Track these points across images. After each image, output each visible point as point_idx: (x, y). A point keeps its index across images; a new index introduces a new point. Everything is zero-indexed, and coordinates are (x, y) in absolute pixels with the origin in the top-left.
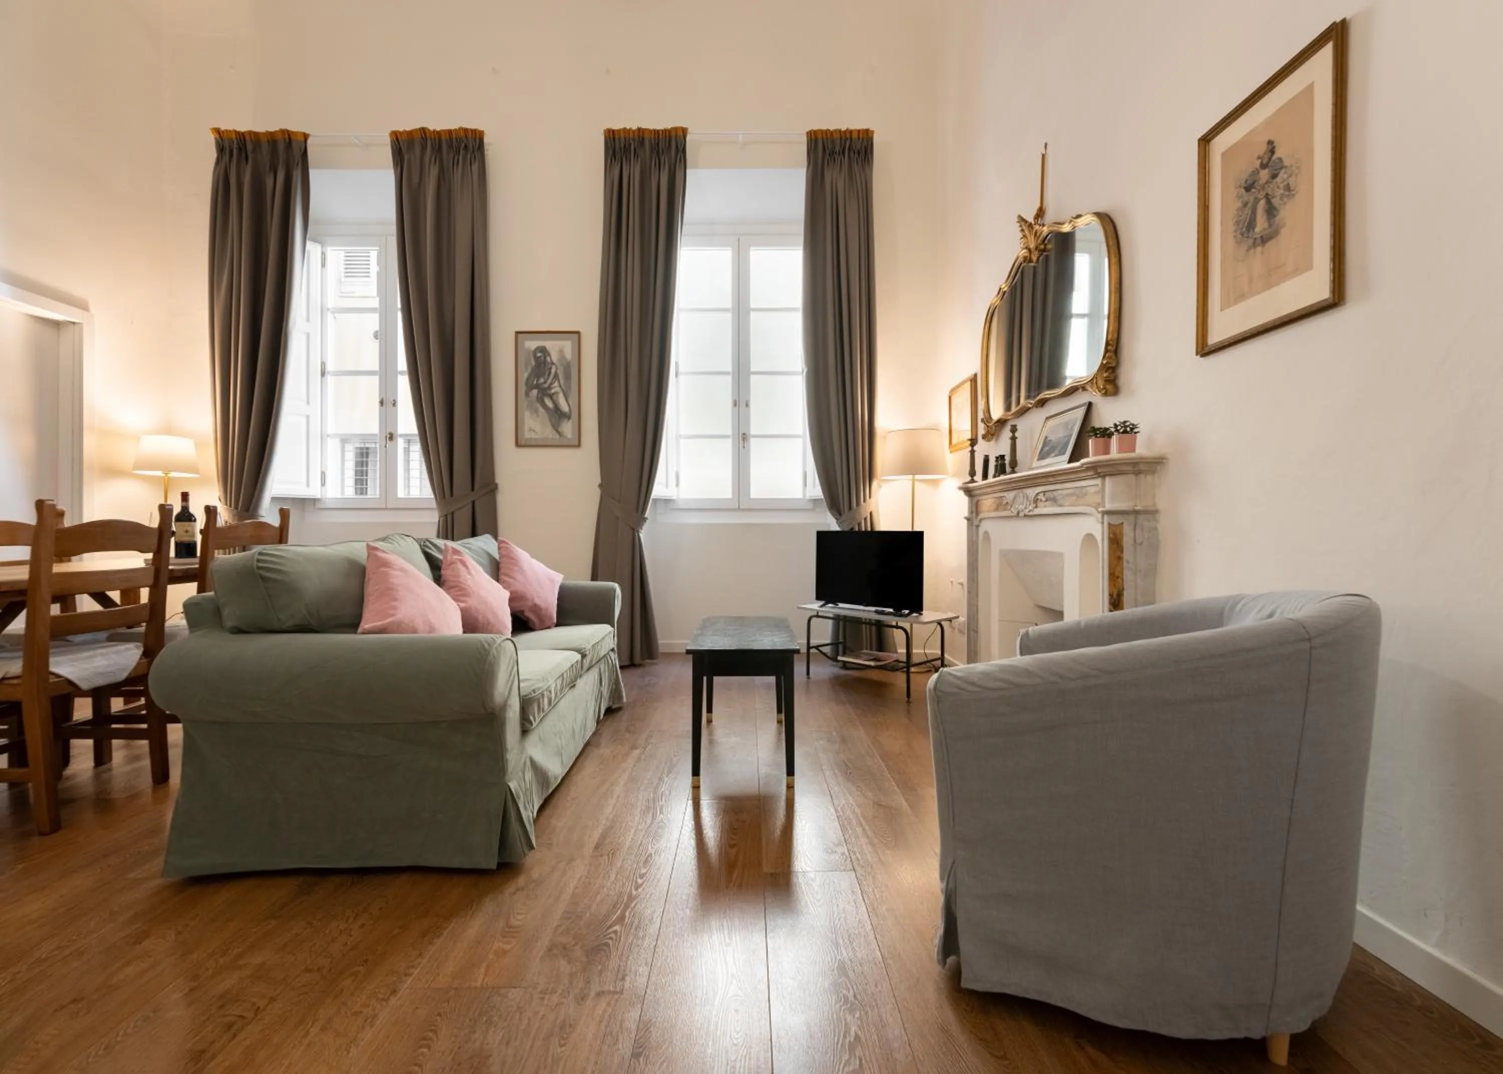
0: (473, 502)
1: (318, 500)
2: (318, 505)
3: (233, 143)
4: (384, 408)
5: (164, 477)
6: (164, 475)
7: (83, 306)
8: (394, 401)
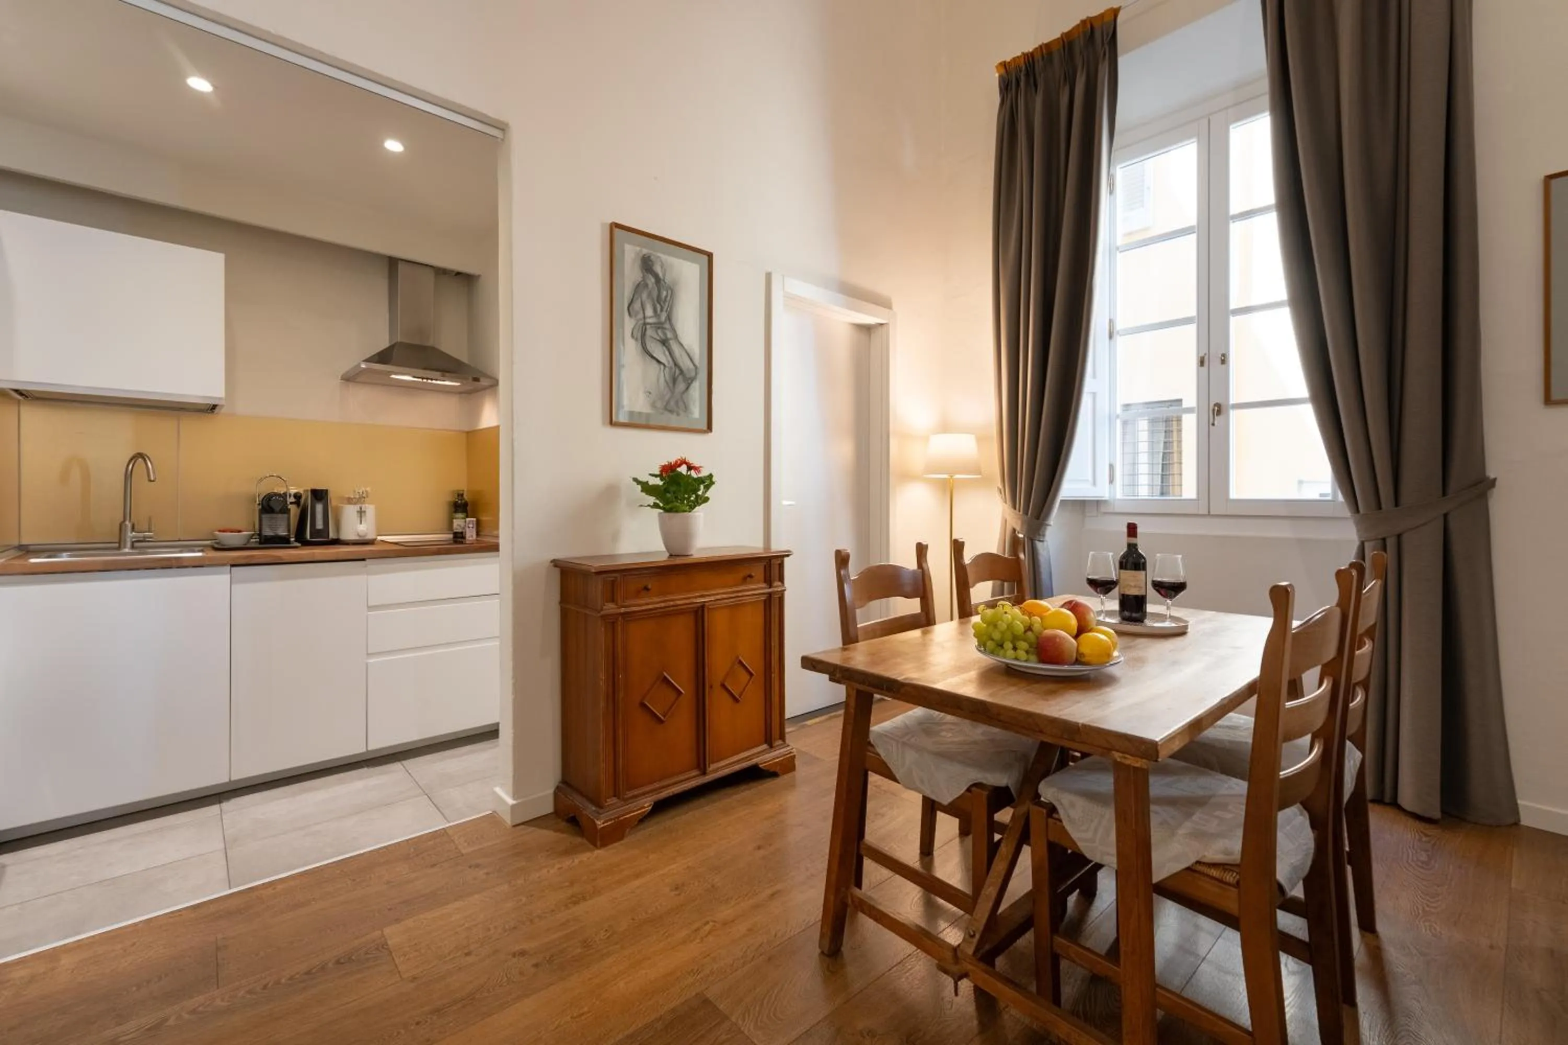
0: (1445, 516)
1: (1105, 501)
2: (1103, 509)
3: (1021, 71)
4: (1205, 369)
5: (949, 479)
6: (949, 477)
7: (884, 303)
8: (1223, 355)
